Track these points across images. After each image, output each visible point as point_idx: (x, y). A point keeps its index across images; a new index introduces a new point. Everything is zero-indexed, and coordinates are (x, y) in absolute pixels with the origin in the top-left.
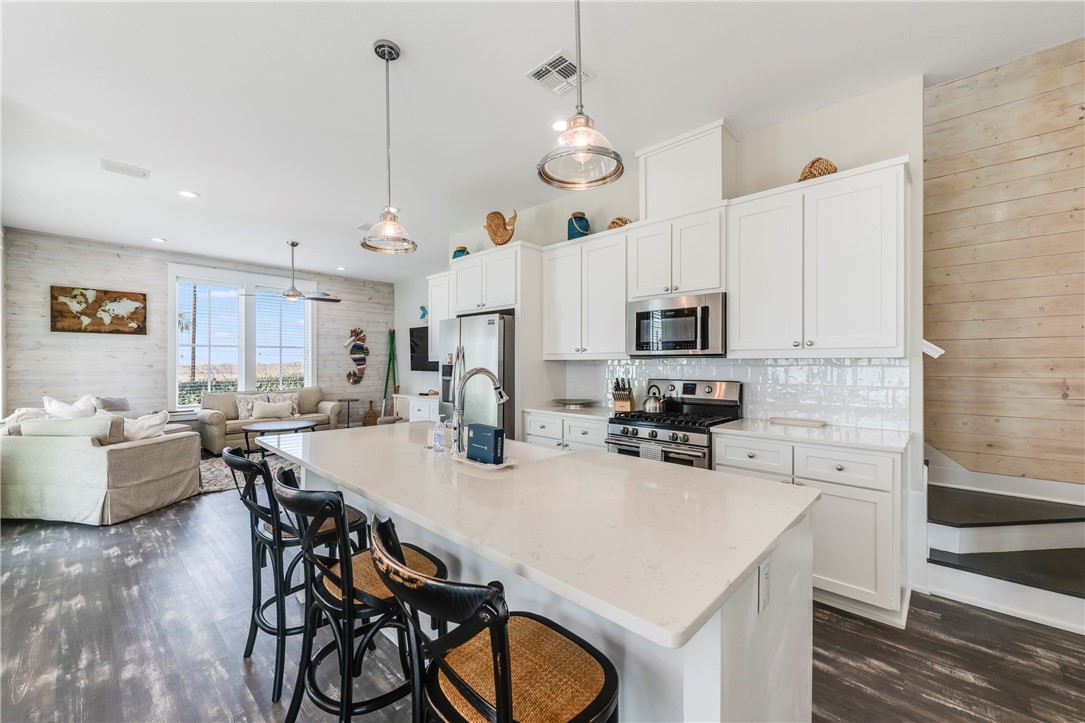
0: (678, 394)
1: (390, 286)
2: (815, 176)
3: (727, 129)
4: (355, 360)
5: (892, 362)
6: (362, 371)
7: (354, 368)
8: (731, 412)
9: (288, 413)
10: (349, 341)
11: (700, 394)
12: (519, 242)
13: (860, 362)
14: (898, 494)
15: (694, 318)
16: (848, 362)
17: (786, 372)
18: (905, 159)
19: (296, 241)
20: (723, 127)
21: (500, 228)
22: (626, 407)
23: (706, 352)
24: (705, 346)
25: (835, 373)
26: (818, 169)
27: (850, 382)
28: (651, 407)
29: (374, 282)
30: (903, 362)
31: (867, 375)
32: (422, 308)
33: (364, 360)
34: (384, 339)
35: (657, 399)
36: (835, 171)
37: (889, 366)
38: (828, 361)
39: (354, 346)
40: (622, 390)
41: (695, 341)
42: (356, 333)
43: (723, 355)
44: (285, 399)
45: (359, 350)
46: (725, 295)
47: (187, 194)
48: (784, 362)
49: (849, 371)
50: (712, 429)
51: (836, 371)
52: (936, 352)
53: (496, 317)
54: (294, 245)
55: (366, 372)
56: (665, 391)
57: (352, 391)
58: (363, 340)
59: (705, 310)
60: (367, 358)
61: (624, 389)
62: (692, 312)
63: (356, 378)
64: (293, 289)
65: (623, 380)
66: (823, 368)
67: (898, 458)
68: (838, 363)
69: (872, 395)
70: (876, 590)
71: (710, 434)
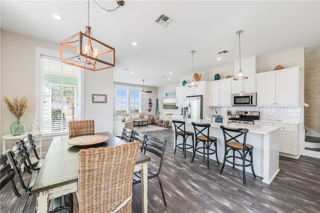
0: (243, 114)
1: (157, 88)
2: (278, 69)
3: (257, 58)
4: (150, 106)
5: (297, 107)
6: (151, 109)
7: (149, 108)
8: (257, 118)
9: (139, 118)
10: (148, 102)
11: (249, 114)
12: (205, 81)
13: (289, 107)
14: (297, 133)
15: (249, 98)
16: (286, 107)
17: (266, 109)
18: (299, 67)
19: (144, 79)
20: (256, 58)
21: (197, 77)
22: (230, 117)
23: (252, 105)
24: (252, 104)
25: (283, 110)
26: (279, 68)
27: (286, 112)
28: (237, 117)
29: (153, 87)
30: (299, 107)
31: (290, 110)
32: (166, 93)
33: (151, 106)
34: (156, 101)
35: (239, 115)
36: (283, 68)
37: (296, 108)
38: (281, 107)
39: (149, 103)
40: (229, 113)
41: (249, 103)
42: (150, 100)
43: (256, 106)
44: (138, 115)
45: (150, 103)
46: (256, 93)
47: (132, 72)
48: (265, 107)
49: (286, 109)
50: (254, 121)
51: (283, 109)
52: (307, 105)
53: (200, 97)
54: (143, 80)
55: (152, 109)
56: (240, 113)
57: (149, 113)
58: (151, 101)
59: (252, 96)
60: (152, 106)
61: (230, 113)
62: (249, 97)
63: (150, 110)
64: (143, 90)
65: (230, 111)
66: (280, 109)
67: (297, 126)
68: (284, 107)
69: (292, 114)
70: (292, 151)
71: (254, 122)
